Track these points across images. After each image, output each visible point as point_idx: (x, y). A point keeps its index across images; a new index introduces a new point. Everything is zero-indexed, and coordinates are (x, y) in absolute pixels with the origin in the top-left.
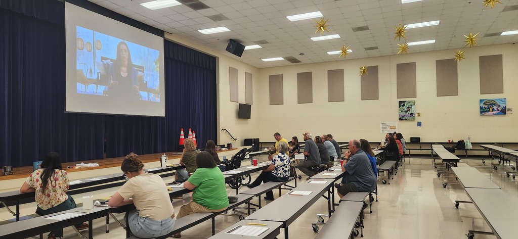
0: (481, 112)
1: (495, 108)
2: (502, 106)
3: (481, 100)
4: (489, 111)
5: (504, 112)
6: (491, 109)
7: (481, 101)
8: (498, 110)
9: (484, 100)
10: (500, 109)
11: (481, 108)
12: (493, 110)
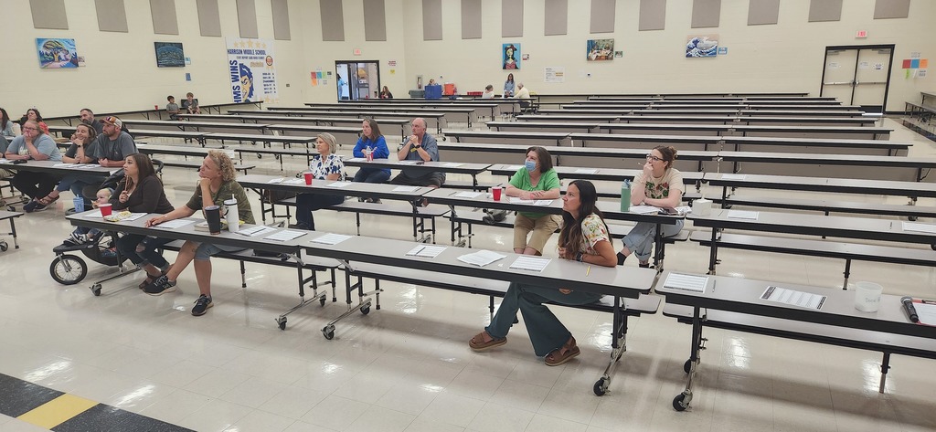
0: (43, 62)
1: (62, 54)
2: (71, 52)
3: (38, 39)
4: (53, 60)
5: (75, 62)
6: (56, 59)
7: (39, 41)
8: (67, 60)
9: (43, 40)
10: (69, 57)
11: (41, 54)
12: (60, 58)
